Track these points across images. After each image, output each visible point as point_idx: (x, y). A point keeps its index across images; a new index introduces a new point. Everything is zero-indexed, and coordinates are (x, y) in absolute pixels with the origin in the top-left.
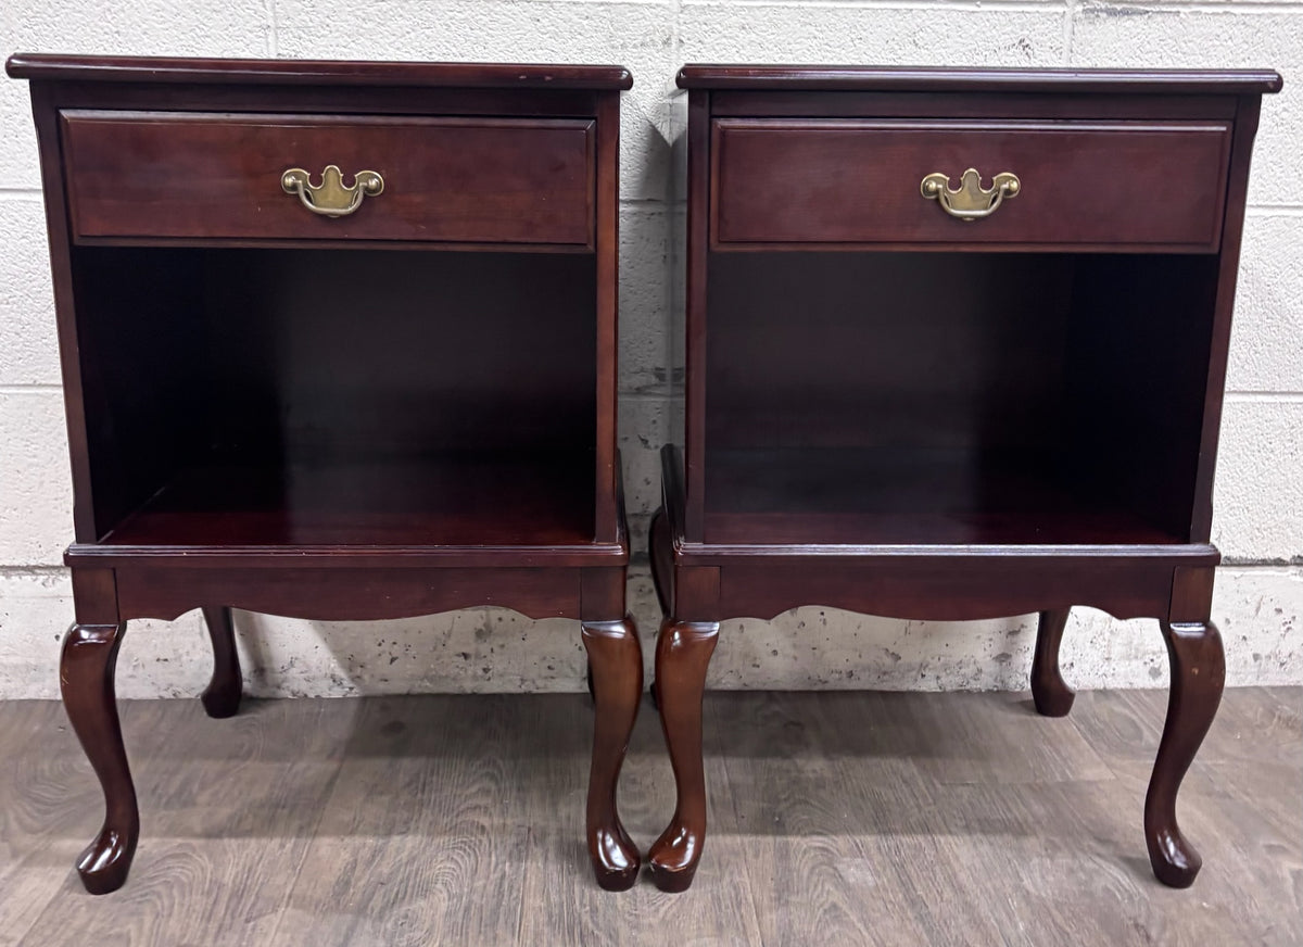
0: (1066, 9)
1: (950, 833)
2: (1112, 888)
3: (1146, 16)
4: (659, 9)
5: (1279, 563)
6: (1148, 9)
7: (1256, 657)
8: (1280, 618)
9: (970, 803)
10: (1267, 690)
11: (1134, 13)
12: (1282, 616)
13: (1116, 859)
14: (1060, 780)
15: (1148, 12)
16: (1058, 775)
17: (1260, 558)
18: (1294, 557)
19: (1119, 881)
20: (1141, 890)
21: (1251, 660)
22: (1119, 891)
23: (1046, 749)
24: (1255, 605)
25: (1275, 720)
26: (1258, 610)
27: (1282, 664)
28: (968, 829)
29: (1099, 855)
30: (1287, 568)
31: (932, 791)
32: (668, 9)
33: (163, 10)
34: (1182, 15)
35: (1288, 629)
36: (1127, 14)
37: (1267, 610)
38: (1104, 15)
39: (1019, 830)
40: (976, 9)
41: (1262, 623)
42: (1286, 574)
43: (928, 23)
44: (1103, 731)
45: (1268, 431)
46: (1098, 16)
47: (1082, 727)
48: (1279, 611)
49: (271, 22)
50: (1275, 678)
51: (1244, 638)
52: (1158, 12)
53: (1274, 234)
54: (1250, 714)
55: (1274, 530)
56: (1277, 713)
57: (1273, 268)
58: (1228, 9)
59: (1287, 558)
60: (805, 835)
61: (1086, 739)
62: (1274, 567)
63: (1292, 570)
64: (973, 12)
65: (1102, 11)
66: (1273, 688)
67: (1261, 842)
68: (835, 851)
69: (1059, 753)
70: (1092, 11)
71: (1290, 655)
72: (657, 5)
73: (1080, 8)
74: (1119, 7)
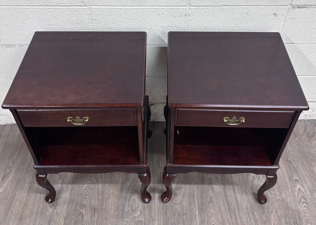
0: (287, 7)
3: (307, 8)
11: (305, 7)
33: (63, 11)
36: (303, 7)
38: (297, 8)
43: (252, 10)
49: (89, 13)
52: (310, 7)
64: (263, 8)
65: (296, 7)
70: (294, 7)
72: (184, 8)
73: (291, 7)
74: (301, 6)
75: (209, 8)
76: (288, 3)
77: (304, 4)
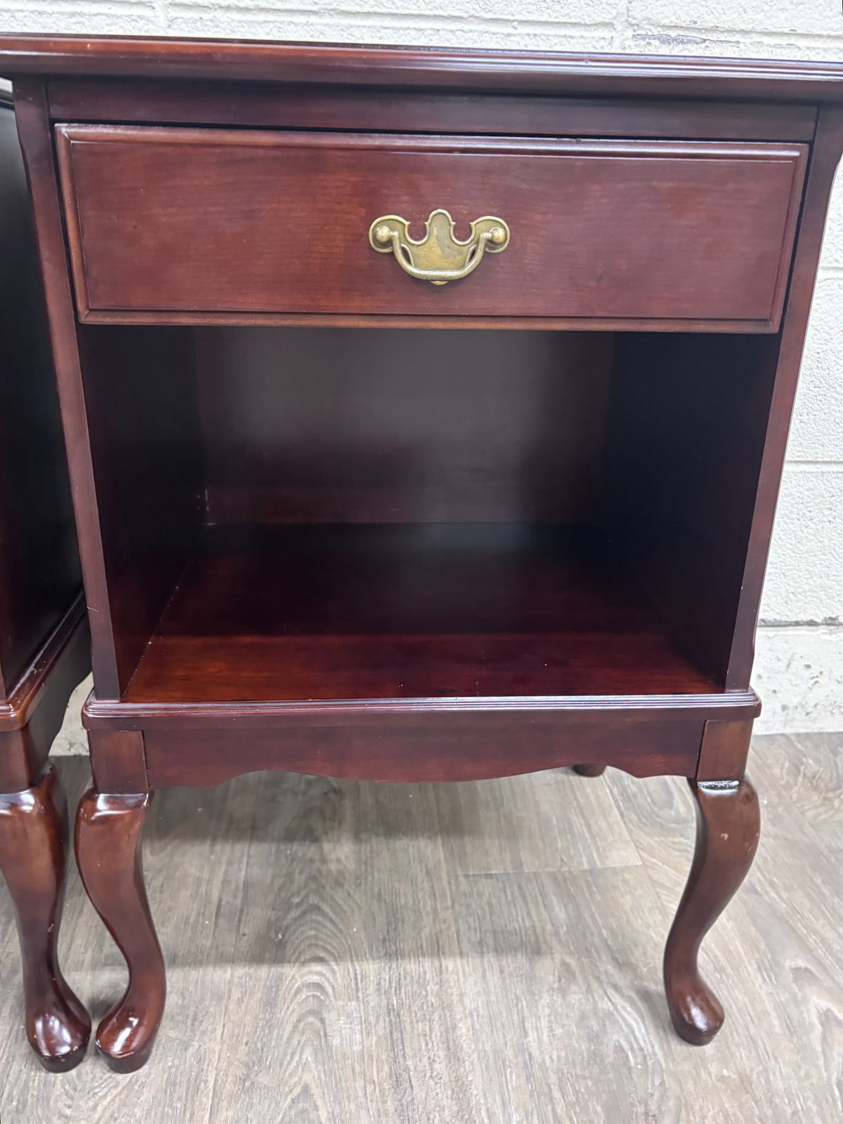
0: (614, 34)
1: (461, 954)
2: (626, 1046)
3: (703, 45)
4: (143, 22)
5: (811, 623)
6: (704, 37)
7: (784, 708)
8: (808, 673)
9: (490, 905)
10: (793, 738)
11: (690, 41)
12: (809, 671)
13: (633, 995)
14: (586, 867)
15: (705, 41)
16: (585, 859)
17: (795, 619)
18: (825, 619)
19: (633, 1032)
20: (657, 1047)
21: (779, 710)
22: (632, 1049)
23: (578, 822)
24: (786, 662)
25: (800, 779)
26: (788, 666)
27: (808, 714)
28: (480, 947)
29: (616, 987)
30: (818, 628)
31: (454, 888)
32: (153, 22)
34: (741, 46)
35: (816, 682)
36: (682, 42)
37: (797, 665)
39: (534, 948)
40: (512, 31)
41: (792, 677)
42: (815, 634)
44: (635, 795)
45: (808, 500)
46: (649, 44)
47: (615, 790)
48: (808, 667)
50: (800, 726)
51: (775, 691)
52: (715, 42)
53: (827, 297)
54: (776, 771)
55: (809, 593)
56: (802, 768)
57: (824, 334)
58: (793, 40)
59: (819, 621)
60: (304, 963)
61: (618, 806)
62: (806, 627)
63: (823, 629)
64: (509, 35)
65: (653, 37)
66: (798, 735)
67: (789, 964)
68: (330, 990)
69: (588, 826)
70: (643, 37)
71: (816, 706)
72: (141, 17)
73: (629, 33)
74: (673, 34)
75: (258, 23)
76: (614, 12)
77: (685, 20)
